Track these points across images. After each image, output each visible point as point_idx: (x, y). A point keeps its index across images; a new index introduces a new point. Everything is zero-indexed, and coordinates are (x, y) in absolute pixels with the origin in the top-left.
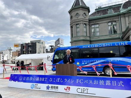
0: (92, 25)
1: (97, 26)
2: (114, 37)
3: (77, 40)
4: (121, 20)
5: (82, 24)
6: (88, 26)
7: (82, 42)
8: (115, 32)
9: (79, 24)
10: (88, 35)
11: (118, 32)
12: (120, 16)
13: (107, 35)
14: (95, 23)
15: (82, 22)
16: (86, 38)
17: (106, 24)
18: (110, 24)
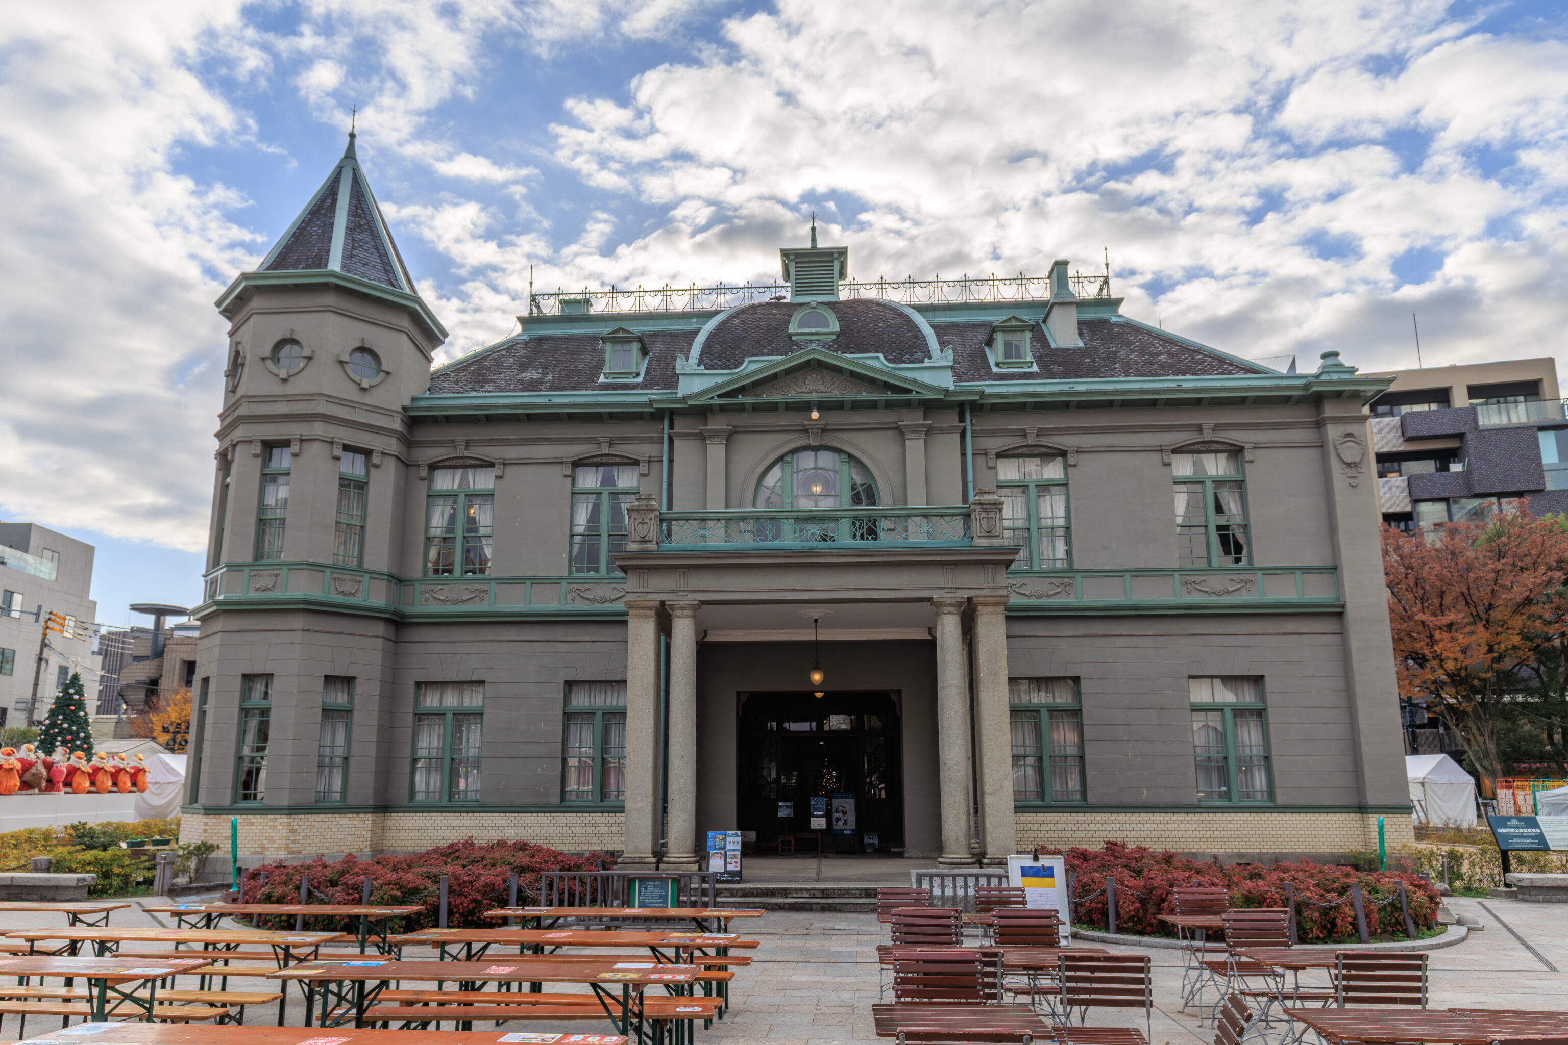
0: (433, 467)
1: (482, 481)
2: (607, 607)
3: (253, 595)
4: (671, 461)
5: (316, 447)
6: (385, 477)
7: (298, 622)
9: (286, 443)
10: (378, 560)
12: (671, 426)
13: (555, 581)
14: (461, 452)
15: (319, 429)
16: (348, 587)
17: (557, 472)
18: (589, 479)
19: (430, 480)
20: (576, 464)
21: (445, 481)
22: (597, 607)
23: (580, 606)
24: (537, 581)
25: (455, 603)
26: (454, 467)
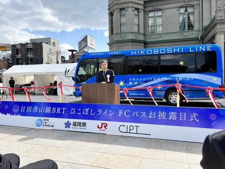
0: (149, 12)
1: (160, 13)
2: (188, 37)
3: (121, 39)
4: (202, 4)
5: (130, 8)
6: (142, 14)
7: (130, 44)
8: (191, 26)
9: (124, 9)
10: (142, 31)
11: (196, 27)
13: (176, 33)
14: (155, 8)
15: (130, 5)
16: (137, 37)
17: (176, 10)
18: (183, 10)
19: (148, 14)
20: (180, 7)
21: (151, 14)
22: (185, 37)
23: (182, 37)
24: (172, 33)
25: (155, 39)
26: (153, 11)
